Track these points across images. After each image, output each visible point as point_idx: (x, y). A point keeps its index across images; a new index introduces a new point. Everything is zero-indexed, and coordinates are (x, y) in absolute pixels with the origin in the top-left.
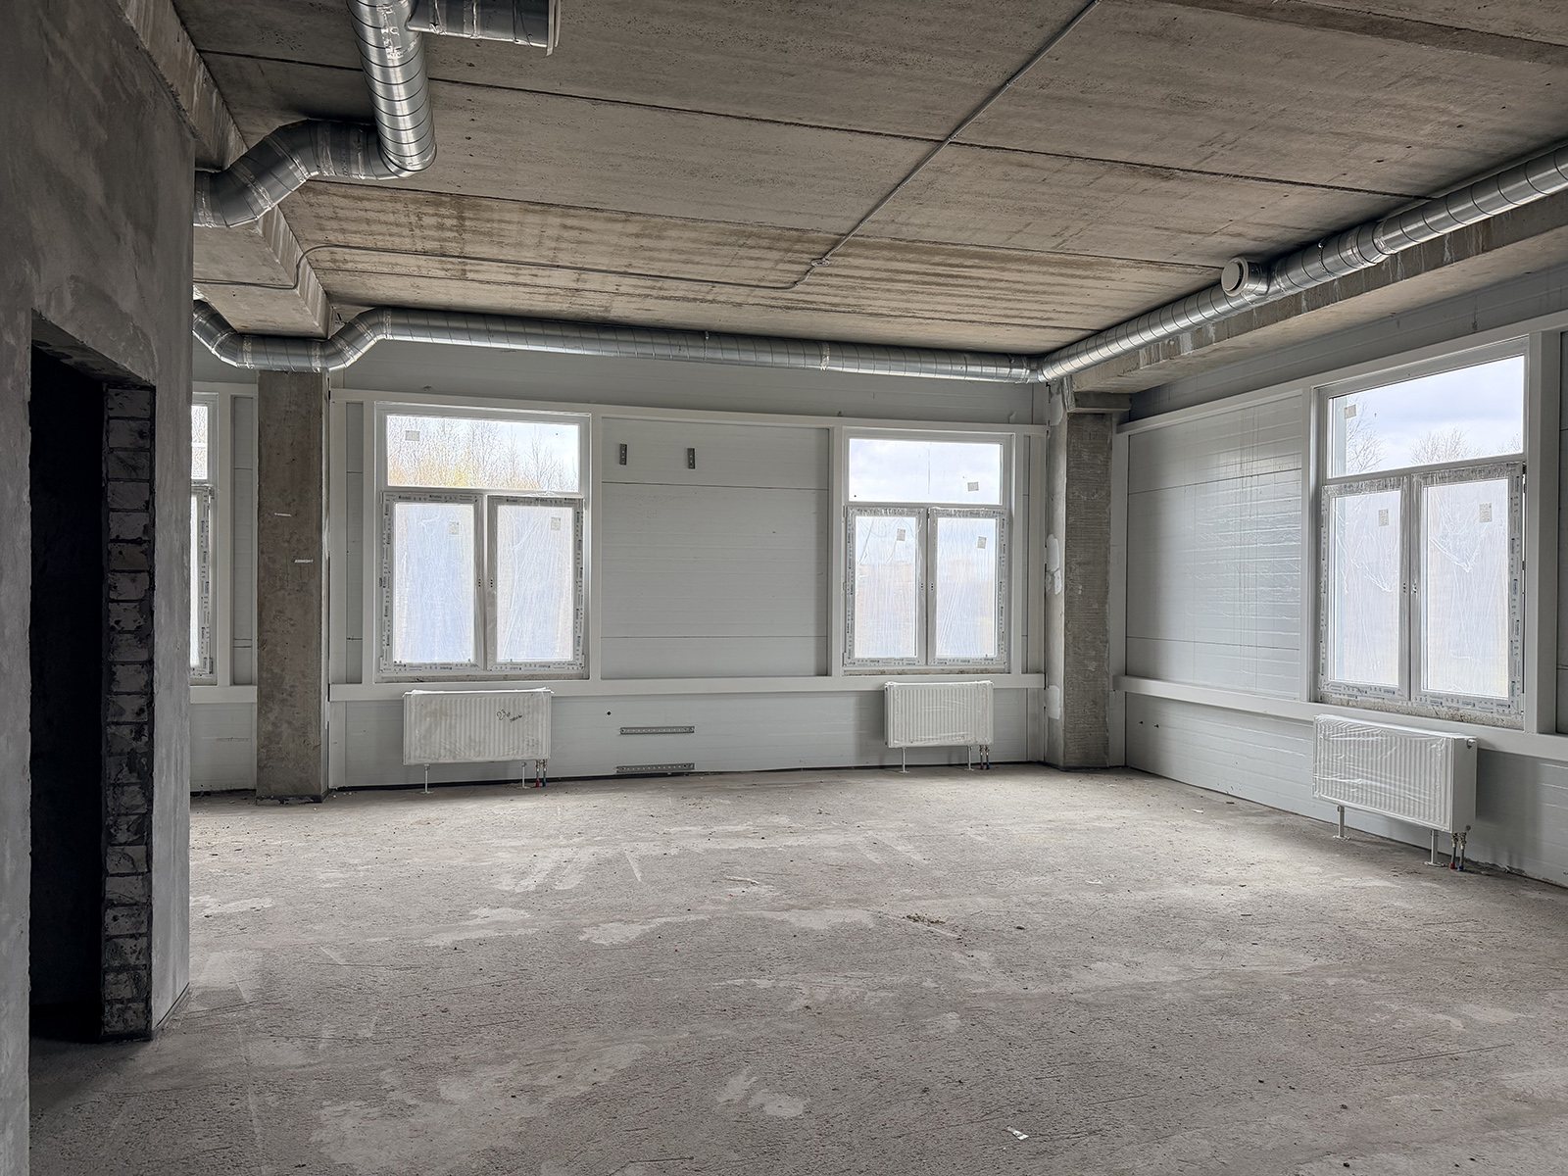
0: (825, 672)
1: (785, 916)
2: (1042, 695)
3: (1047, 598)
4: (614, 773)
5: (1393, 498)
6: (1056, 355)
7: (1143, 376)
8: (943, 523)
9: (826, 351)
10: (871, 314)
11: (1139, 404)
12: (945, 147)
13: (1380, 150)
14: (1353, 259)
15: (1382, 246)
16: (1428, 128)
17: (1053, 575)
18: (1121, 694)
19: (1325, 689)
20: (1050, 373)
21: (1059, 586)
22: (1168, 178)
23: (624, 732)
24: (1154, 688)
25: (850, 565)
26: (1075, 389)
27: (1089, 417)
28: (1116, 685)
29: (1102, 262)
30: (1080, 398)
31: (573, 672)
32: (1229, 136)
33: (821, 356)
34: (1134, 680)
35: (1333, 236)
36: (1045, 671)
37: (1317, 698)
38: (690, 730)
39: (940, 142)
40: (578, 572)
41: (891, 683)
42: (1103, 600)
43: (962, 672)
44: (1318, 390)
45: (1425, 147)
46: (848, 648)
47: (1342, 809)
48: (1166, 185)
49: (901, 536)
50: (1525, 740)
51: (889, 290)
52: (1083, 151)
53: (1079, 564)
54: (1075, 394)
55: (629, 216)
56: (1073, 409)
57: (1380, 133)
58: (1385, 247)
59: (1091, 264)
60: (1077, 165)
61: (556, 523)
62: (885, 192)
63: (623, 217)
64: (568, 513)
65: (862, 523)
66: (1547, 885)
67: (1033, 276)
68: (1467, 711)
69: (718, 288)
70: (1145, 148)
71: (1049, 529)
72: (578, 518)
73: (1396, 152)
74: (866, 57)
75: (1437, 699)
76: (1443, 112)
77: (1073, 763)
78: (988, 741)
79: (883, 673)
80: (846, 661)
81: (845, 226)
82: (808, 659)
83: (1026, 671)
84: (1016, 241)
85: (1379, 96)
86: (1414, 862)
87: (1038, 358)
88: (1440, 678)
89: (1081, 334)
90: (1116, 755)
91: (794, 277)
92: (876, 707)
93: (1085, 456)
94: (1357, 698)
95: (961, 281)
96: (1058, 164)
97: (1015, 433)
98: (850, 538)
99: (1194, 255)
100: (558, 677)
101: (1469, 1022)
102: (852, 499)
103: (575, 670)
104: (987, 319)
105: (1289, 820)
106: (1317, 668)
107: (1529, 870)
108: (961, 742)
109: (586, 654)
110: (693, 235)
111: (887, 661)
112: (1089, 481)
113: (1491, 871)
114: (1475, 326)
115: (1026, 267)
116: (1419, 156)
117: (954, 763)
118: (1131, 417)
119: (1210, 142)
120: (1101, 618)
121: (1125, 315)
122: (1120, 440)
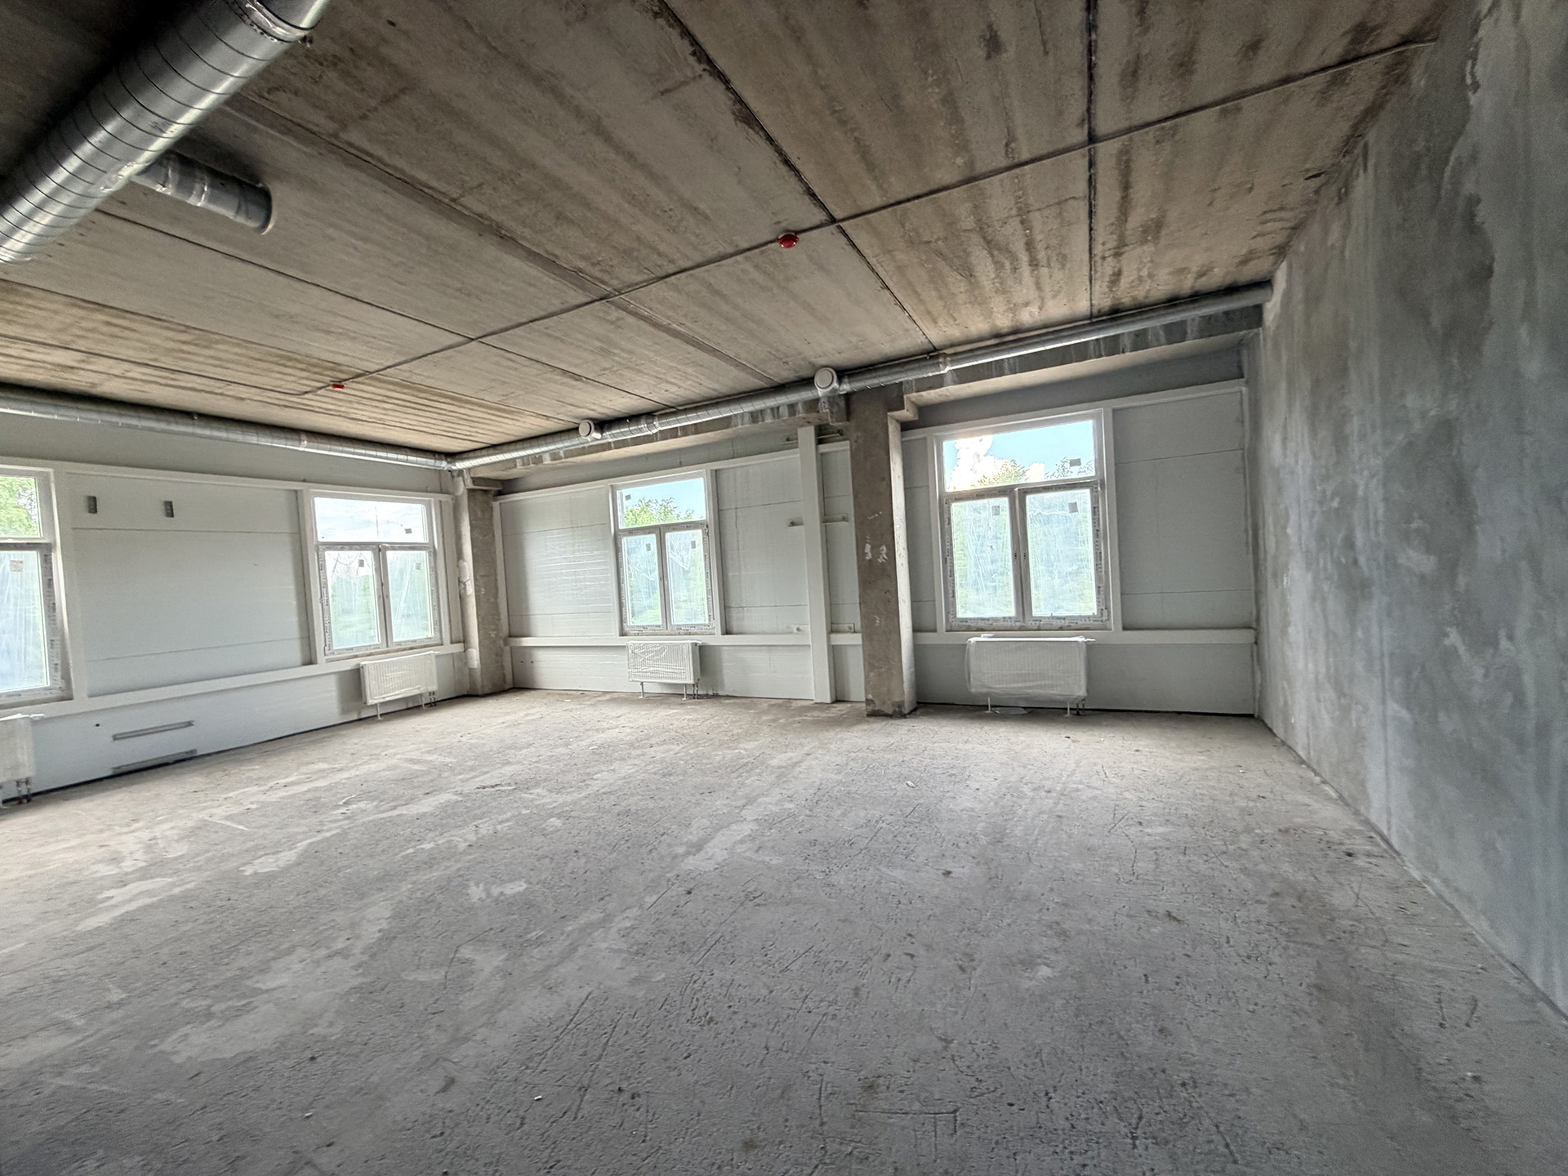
0: (310, 661)
1: (396, 812)
2: (464, 656)
3: (462, 598)
4: (109, 773)
5: (652, 538)
6: (465, 456)
7: (519, 470)
8: (390, 554)
9: (304, 437)
10: (352, 419)
11: (505, 487)
12: (474, 343)
13: (668, 387)
14: (643, 429)
15: (657, 425)
16: (689, 382)
17: (464, 584)
18: (508, 648)
19: (626, 629)
20: (459, 465)
21: (470, 590)
22: (577, 380)
23: (115, 738)
24: (527, 642)
25: (324, 585)
26: (472, 475)
27: (479, 492)
28: (506, 643)
29: (519, 412)
30: (475, 480)
31: (52, 696)
32: (615, 369)
33: (300, 440)
34: (517, 639)
35: (634, 418)
36: (464, 641)
37: (623, 634)
38: (190, 724)
39: (473, 340)
40: (51, 607)
41: (364, 662)
42: (496, 596)
43: (412, 648)
44: (612, 486)
45: (685, 389)
46: (328, 644)
47: (642, 684)
48: (574, 383)
49: (361, 563)
50: (717, 639)
51: (376, 407)
52: (544, 360)
53: (482, 576)
54: (472, 478)
55: (188, 329)
56: (471, 486)
57: (673, 380)
58: (658, 426)
59: (513, 412)
60: (538, 366)
61: (17, 566)
62: (416, 356)
63: (183, 328)
64: (33, 557)
65: (330, 556)
66: (728, 697)
67: (477, 413)
68: (693, 630)
69: (233, 386)
70: (576, 366)
71: (460, 556)
72: (46, 561)
73: (674, 389)
74: (459, 290)
75: (679, 627)
76: (697, 377)
77: (487, 691)
78: (434, 688)
79: (356, 656)
80: (327, 652)
81: (373, 367)
82: (295, 653)
83: (452, 643)
84: (480, 395)
85: (679, 367)
86: (678, 700)
87: (452, 456)
88: (679, 618)
89: (483, 445)
90: (509, 684)
91: (308, 389)
92: (354, 683)
93: (479, 514)
94: (642, 631)
95: (430, 409)
96: (528, 363)
97: (433, 499)
98: (322, 567)
99: (568, 416)
100: (32, 703)
101: (746, 750)
102: (320, 540)
103: (56, 694)
104: (432, 431)
105: (615, 695)
106: (622, 621)
107: (720, 693)
108: (417, 692)
109: (66, 677)
110: (243, 351)
111: (358, 648)
112: (483, 531)
113: (707, 696)
114: (681, 463)
115: (476, 408)
116: (682, 392)
117: (412, 707)
118: (500, 493)
119: (605, 369)
120: (496, 605)
121: (512, 438)
122: (496, 505)
